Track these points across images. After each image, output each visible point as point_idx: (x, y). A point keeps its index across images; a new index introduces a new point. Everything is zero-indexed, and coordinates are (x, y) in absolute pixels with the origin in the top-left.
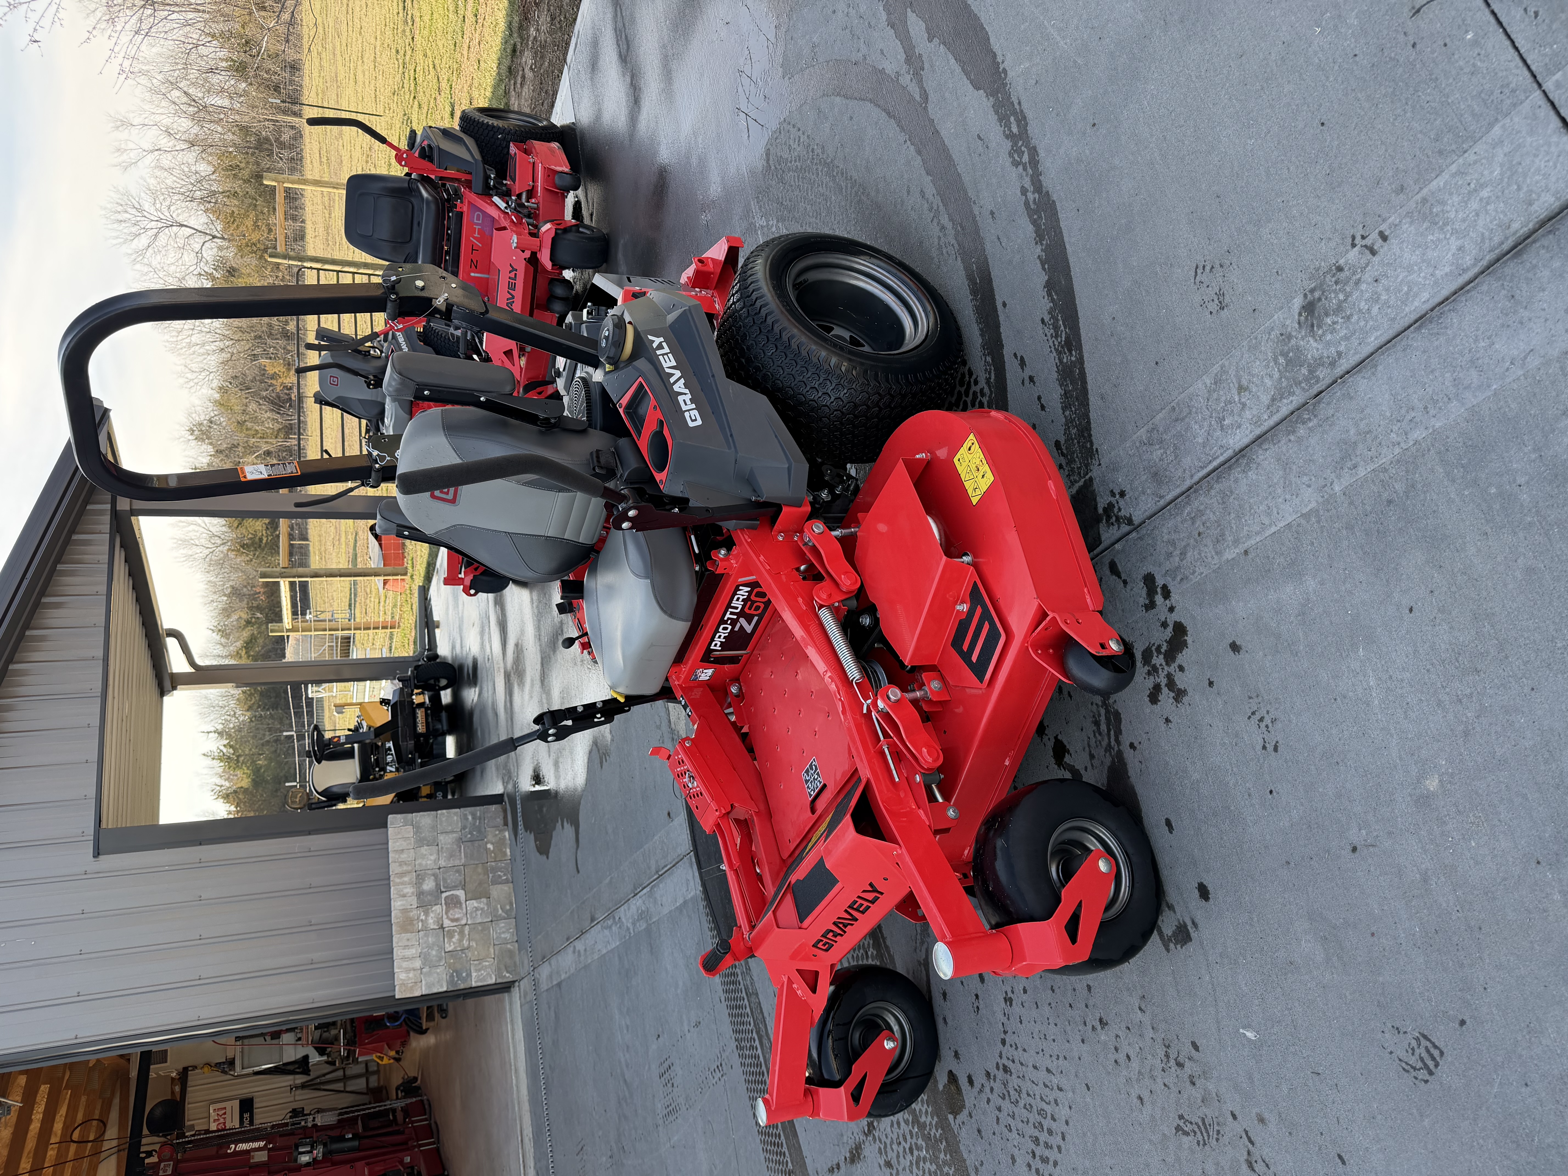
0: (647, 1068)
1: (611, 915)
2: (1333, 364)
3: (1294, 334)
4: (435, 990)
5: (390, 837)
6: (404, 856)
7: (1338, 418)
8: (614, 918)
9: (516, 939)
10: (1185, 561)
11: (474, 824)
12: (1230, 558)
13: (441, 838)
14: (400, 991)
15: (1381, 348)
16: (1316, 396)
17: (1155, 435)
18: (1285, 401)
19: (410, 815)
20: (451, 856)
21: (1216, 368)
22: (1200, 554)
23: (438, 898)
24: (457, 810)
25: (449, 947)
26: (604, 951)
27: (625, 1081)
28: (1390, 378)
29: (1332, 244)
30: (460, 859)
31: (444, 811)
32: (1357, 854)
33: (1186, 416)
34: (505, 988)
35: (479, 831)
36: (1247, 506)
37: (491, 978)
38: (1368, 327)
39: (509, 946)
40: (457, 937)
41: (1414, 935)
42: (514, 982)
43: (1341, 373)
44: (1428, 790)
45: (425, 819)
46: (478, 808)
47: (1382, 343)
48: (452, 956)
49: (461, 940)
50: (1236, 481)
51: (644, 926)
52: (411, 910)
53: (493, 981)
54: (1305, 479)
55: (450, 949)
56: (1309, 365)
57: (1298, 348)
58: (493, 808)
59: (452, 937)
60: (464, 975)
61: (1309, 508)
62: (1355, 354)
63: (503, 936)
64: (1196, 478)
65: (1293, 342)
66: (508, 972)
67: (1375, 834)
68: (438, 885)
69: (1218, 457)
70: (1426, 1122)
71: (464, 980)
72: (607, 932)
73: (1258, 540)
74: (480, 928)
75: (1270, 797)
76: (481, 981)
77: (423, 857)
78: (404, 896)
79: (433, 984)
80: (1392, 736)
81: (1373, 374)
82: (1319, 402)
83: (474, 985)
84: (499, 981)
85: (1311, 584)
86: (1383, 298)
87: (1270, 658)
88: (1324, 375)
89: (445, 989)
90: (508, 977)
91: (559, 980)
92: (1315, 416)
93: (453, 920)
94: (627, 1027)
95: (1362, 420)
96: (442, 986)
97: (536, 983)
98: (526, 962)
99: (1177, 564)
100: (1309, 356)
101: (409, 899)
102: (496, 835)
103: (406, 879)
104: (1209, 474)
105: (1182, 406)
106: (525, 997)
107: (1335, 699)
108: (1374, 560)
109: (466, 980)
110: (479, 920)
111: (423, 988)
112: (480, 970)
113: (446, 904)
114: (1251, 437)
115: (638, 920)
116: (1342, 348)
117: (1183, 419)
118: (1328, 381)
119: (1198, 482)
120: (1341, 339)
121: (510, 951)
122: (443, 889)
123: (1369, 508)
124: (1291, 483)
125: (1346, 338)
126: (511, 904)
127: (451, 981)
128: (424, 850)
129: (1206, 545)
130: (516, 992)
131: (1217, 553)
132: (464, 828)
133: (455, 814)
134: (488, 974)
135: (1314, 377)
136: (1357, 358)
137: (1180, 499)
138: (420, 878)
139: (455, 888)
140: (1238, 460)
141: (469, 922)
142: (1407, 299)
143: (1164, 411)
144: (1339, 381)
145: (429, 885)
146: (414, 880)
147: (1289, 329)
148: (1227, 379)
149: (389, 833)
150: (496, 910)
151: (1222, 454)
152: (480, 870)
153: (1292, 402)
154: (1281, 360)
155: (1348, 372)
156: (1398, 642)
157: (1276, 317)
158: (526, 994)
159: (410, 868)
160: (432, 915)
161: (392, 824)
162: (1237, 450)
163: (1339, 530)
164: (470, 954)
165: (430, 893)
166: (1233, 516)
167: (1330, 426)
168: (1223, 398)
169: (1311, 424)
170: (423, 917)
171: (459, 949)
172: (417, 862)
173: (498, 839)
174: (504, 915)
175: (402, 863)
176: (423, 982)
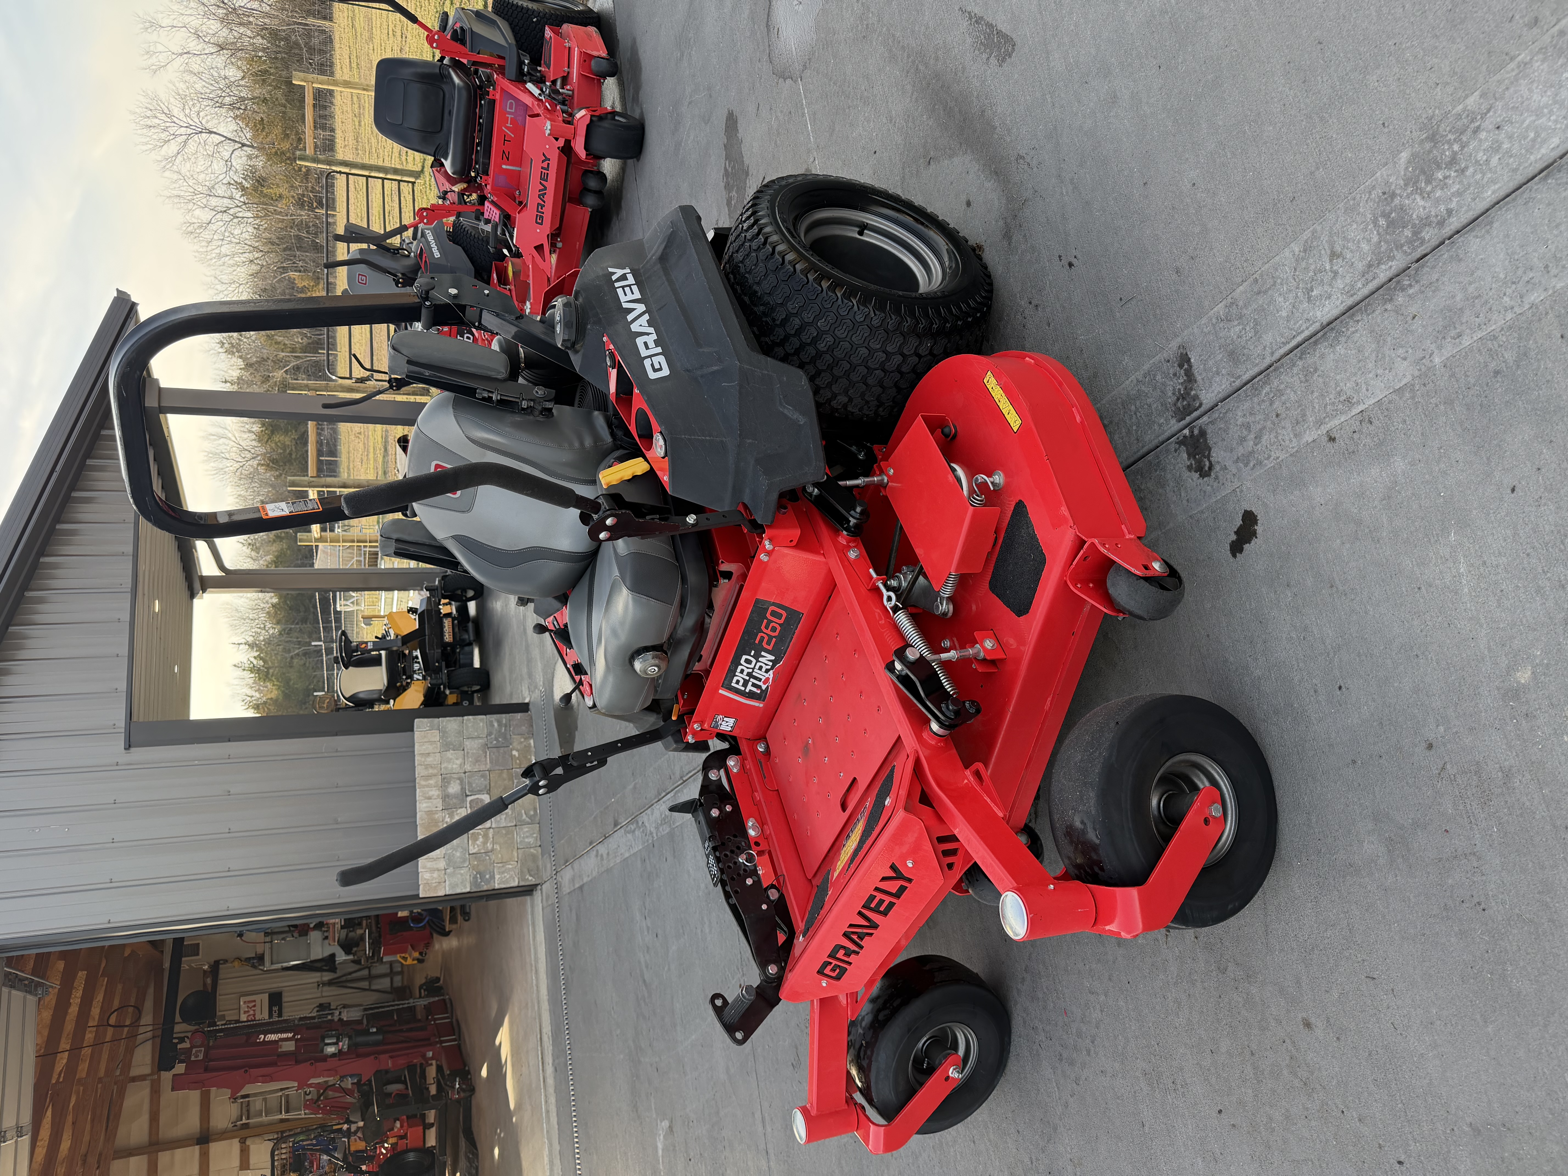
0: (666, 969)
1: (634, 820)
2: (1441, 223)
3: (1398, 192)
4: (459, 891)
5: (416, 740)
6: (430, 760)
7: (1443, 283)
8: (637, 822)
9: (539, 843)
10: (1259, 446)
11: (500, 731)
12: (1310, 440)
13: (468, 744)
14: (424, 890)
15: (1498, 203)
16: (1418, 261)
17: (1234, 310)
18: (1383, 267)
19: (437, 720)
20: (477, 761)
21: (1307, 234)
22: (1276, 437)
23: (464, 801)
24: (484, 717)
25: (473, 850)
26: (627, 855)
27: (644, 981)
28: (1508, 236)
29: (1450, 89)
30: (486, 764)
31: (470, 717)
32: (1433, 752)
33: (1269, 288)
34: (528, 890)
35: (505, 738)
36: (1332, 384)
37: (514, 881)
38: (1485, 180)
39: (532, 850)
40: (481, 839)
41: (1491, 835)
42: (537, 885)
43: (1450, 233)
44: (1518, 683)
45: (451, 724)
46: (504, 715)
47: (1500, 198)
48: (476, 858)
49: (485, 843)
50: (1322, 356)
51: (668, 830)
52: (436, 812)
53: (516, 884)
54: (1401, 351)
55: (474, 851)
56: (1414, 226)
57: (1402, 208)
58: (519, 716)
59: (477, 839)
60: (487, 876)
61: (1403, 383)
62: (1467, 211)
63: (526, 840)
64: (1277, 355)
65: (1397, 201)
66: (531, 875)
67: (1454, 730)
68: (463, 789)
69: (1303, 331)
70: (1490, 1029)
71: (488, 882)
72: (630, 836)
73: (1342, 420)
74: (504, 832)
75: (1339, 693)
76: (504, 883)
77: (449, 761)
78: (430, 798)
79: (457, 885)
80: (1481, 626)
81: (1488, 232)
82: (1423, 266)
83: (497, 887)
84: (522, 884)
85: (1399, 465)
86: (1506, 146)
87: (1348, 546)
88: (1430, 235)
89: (468, 890)
90: (531, 880)
91: (581, 883)
92: (1417, 282)
94: (648, 928)
95: (1470, 283)
96: (466, 888)
97: (558, 887)
98: (549, 866)
99: (1250, 449)
100: (1414, 216)
101: (435, 801)
102: (521, 743)
103: (432, 782)
104: (1291, 351)
105: (1265, 277)
106: (547, 900)
107: (1419, 588)
108: (1475, 437)
109: (489, 882)
110: (504, 825)
111: (448, 889)
112: (503, 873)
113: (470, 807)
114: (1342, 308)
115: (661, 824)
116: (1453, 205)
117: (1266, 292)
118: (1434, 242)
119: (1279, 360)
120: (1453, 195)
121: (533, 855)
122: (468, 793)
123: (1472, 381)
124: (1384, 357)
125: (1459, 194)
126: (535, 809)
127: (474, 882)
128: (450, 754)
129: (1284, 428)
130: (537, 895)
131: (1296, 435)
132: (490, 734)
133: (481, 720)
134: (511, 876)
135: (1418, 239)
136: (1471, 215)
137: (1256, 380)
138: (446, 781)
139: (480, 792)
140: (1325, 334)
141: (493, 826)
142: (1533, 147)
143: (1245, 284)
144: (1447, 242)
145: (454, 788)
146: (440, 783)
147: (1393, 187)
148: (1318, 246)
149: (416, 736)
150: (520, 814)
151: (1307, 328)
152: (505, 775)
153: (1391, 267)
154: (1382, 222)
155: (1458, 232)
156: (1496, 525)
157: (1378, 174)
158: (548, 897)
159: (435, 771)
161: (419, 727)
162: (1325, 323)
163: (1437, 406)
164: (493, 857)
165: (455, 796)
166: (1316, 394)
167: (1434, 292)
168: (1313, 267)
169: (1411, 291)
171: (483, 851)
172: (443, 766)
173: (523, 746)
174: (528, 819)
175: (427, 767)
176: (447, 882)
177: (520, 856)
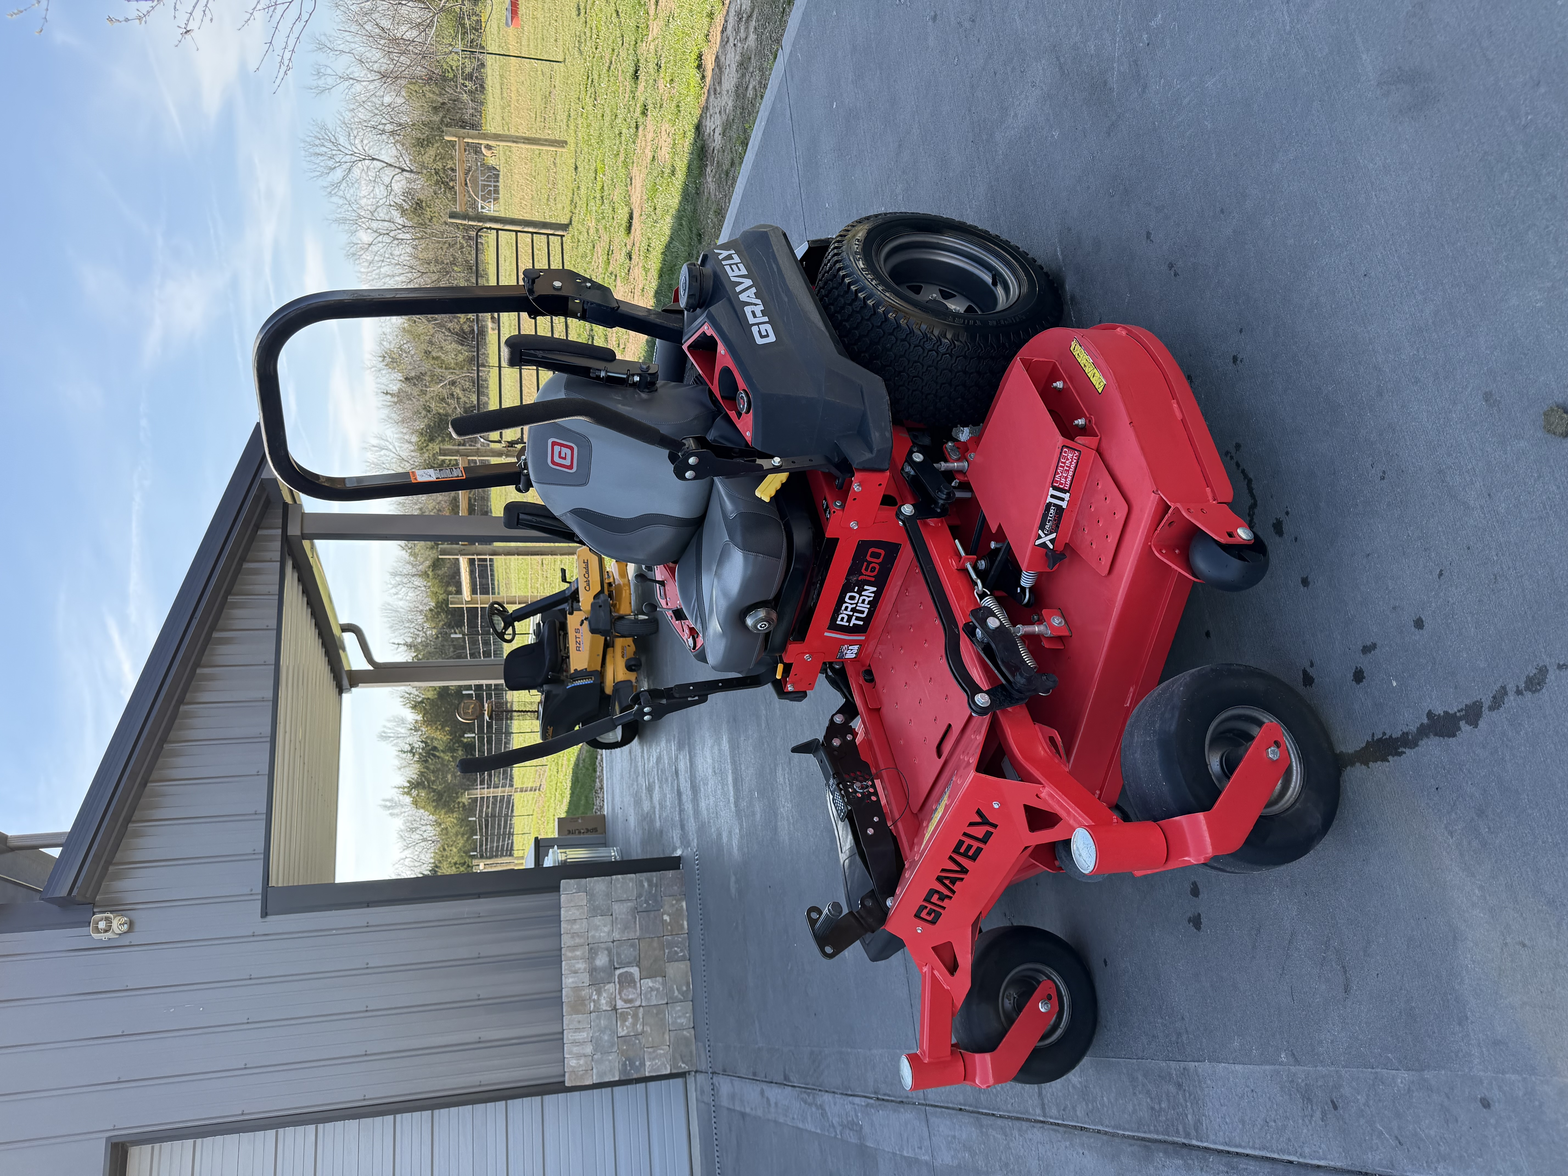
1: (811, 1091)
4: (607, 1079)
5: (562, 904)
8: (815, 1098)
9: (692, 1025)
11: (650, 892)
13: (616, 907)
14: (570, 1079)
19: (585, 882)
20: (626, 928)
23: (612, 975)
24: (633, 877)
25: (622, 1032)
26: (800, 1126)
30: (636, 931)
31: (619, 878)
34: (680, 1078)
35: (656, 901)
37: (666, 1068)
39: (685, 1033)
40: (630, 1020)
42: (689, 1072)
45: (598, 886)
46: (654, 875)
48: (625, 1041)
49: (634, 1024)
51: (855, 1140)
52: (583, 988)
53: (668, 1072)
55: (623, 1034)
58: (670, 873)
59: (625, 1020)
60: (637, 1063)
63: (679, 1021)
66: (683, 1062)
68: (611, 961)
72: (804, 1106)
74: (655, 1011)
76: (655, 1070)
77: (597, 928)
78: (576, 972)
79: (605, 1073)
83: (647, 1074)
84: (674, 1071)
89: (617, 1079)
90: (684, 1067)
91: (743, 1110)
93: (626, 1001)
96: (614, 1076)
97: (715, 1089)
101: (582, 976)
102: (673, 905)
103: (578, 953)
106: (701, 1095)
109: (639, 1070)
110: (654, 1002)
111: (594, 1078)
112: (654, 1059)
113: (619, 983)
115: (847, 1126)
121: (686, 1038)
122: (616, 966)
126: (688, 985)
127: (624, 1069)
128: (598, 920)
130: (691, 1084)
132: (639, 896)
133: (631, 881)
134: (663, 1064)
138: (593, 952)
139: (629, 964)
141: (643, 1004)
145: (602, 960)
146: (587, 954)
149: (562, 900)
150: (672, 991)
152: (655, 944)
158: (702, 1092)
159: (582, 941)
160: (604, 995)
161: (564, 890)
164: (643, 1041)
165: (603, 969)
170: (595, 997)
171: (632, 1034)
172: (590, 935)
173: (674, 909)
174: (680, 996)
175: (574, 935)
176: (594, 1070)
177: (672, 1039)
